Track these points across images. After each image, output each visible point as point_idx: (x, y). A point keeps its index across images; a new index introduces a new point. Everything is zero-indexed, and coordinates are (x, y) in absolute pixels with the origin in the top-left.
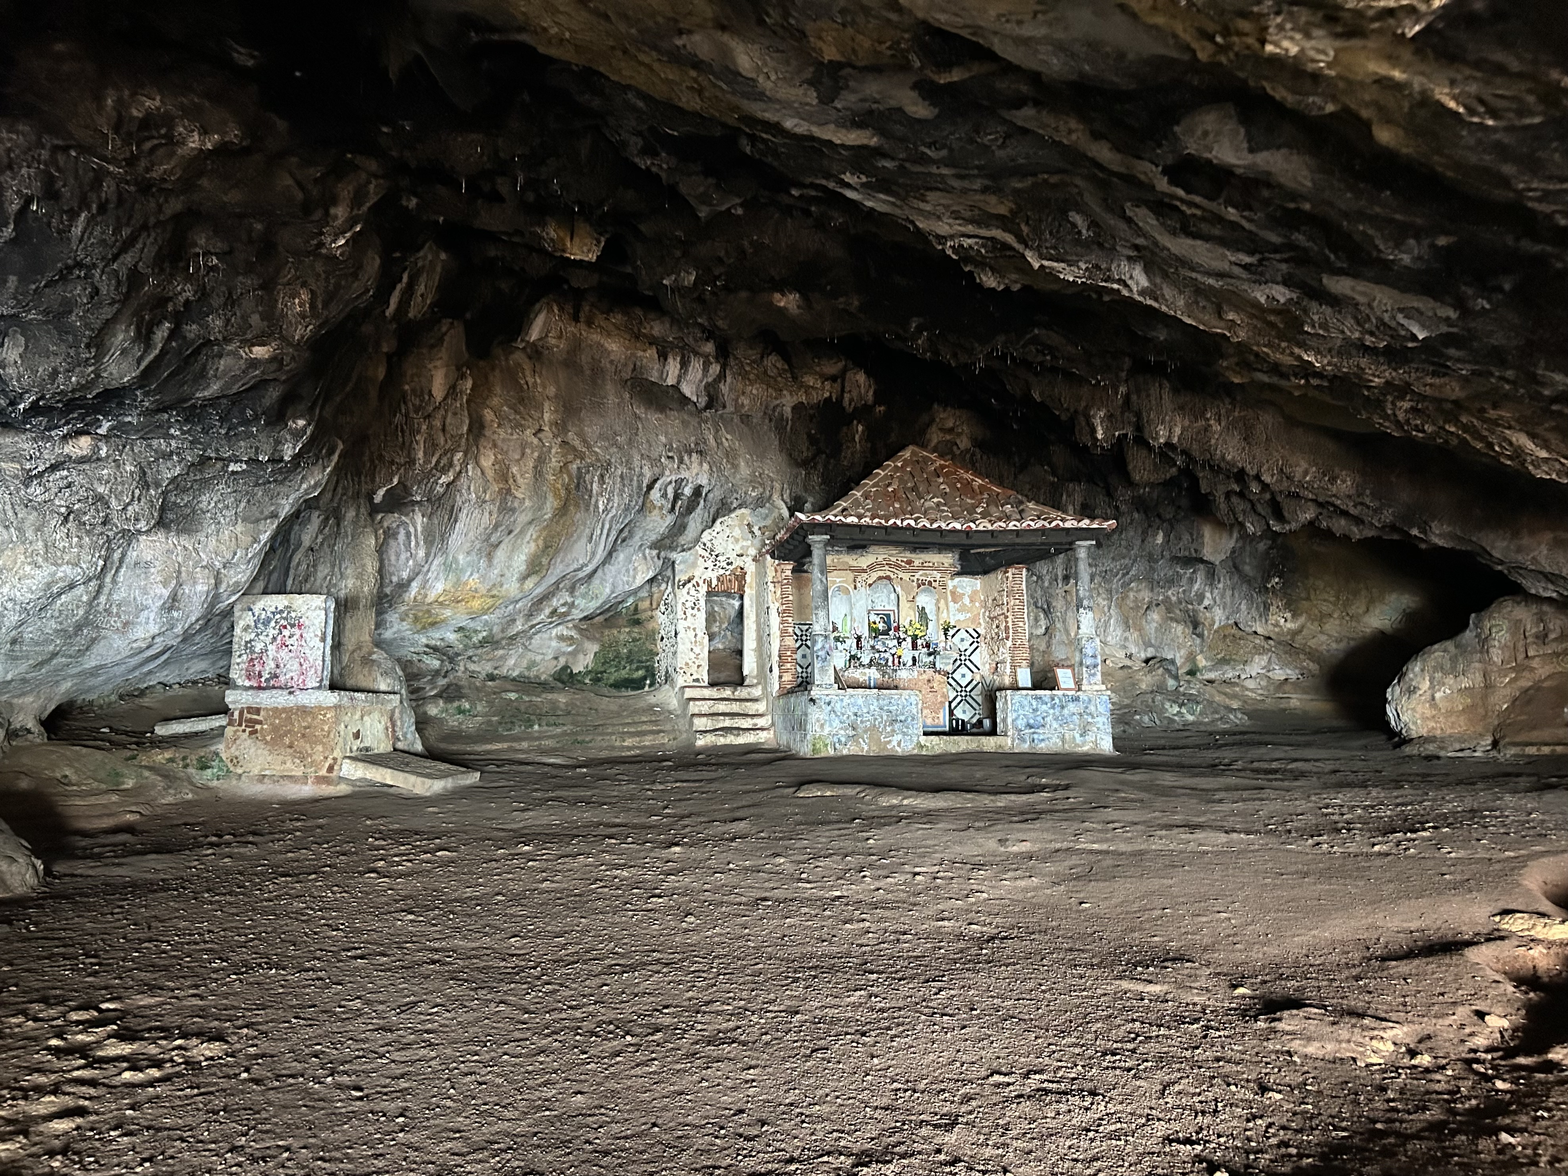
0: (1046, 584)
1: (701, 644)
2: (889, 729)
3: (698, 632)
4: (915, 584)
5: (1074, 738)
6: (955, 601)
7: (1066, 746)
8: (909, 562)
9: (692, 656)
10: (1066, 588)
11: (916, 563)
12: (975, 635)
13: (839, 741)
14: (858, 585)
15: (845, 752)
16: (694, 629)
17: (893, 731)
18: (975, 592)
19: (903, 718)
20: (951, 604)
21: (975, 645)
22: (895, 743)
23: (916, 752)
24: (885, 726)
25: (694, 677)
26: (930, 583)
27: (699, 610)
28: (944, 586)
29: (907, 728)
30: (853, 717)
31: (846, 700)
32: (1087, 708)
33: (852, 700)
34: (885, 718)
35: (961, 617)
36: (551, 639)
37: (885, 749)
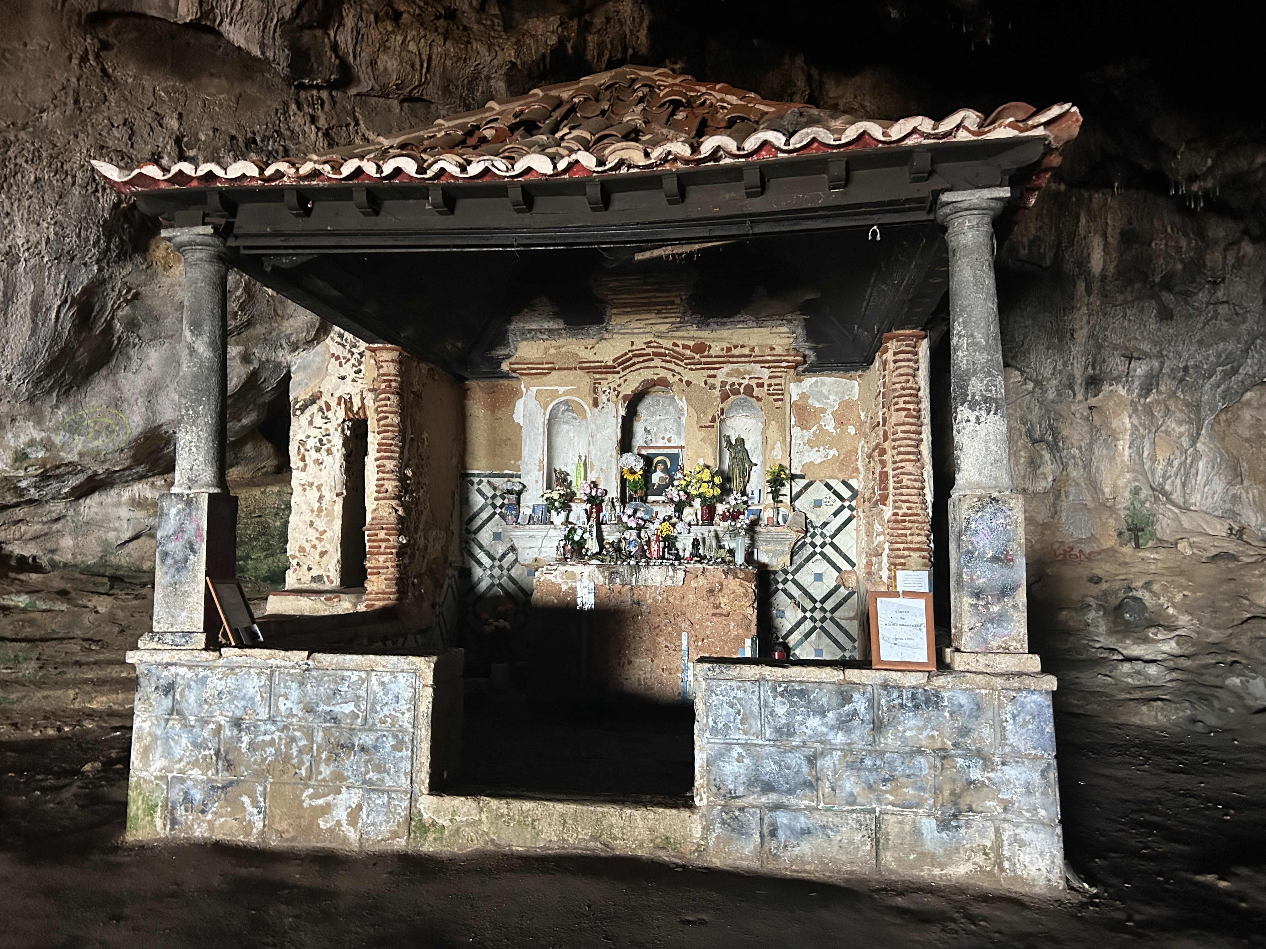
0: (1051, 395)
1: (330, 513)
2: (326, 771)
3: (326, 492)
4: (717, 393)
5: (917, 832)
6: (804, 425)
7: (888, 858)
8: (700, 348)
9: (312, 534)
10: (1093, 401)
11: (716, 349)
12: (846, 493)
13: (187, 799)
14: (603, 398)
15: (200, 832)
16: (319, 488)
17: (339, 777)
18: (847, 406)
19: (367, 739)
20: (796, 431)
21: (846, 513)
22: (341, 814)
23: (401, 844)
24: (316, 761)
25: (315, 573)
26: (749, 390)
27: (329, 452)
28: (779, 394)
29: (380, 769)
30: (227, 732)
31: (216, 683)
32: (965, 732)
33: (231, 682)
34: (319, 737)
35: (815, 456)
36: (118, 505)
37: (313, 827)
